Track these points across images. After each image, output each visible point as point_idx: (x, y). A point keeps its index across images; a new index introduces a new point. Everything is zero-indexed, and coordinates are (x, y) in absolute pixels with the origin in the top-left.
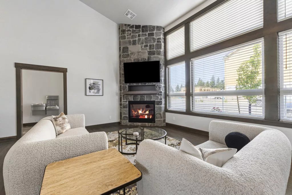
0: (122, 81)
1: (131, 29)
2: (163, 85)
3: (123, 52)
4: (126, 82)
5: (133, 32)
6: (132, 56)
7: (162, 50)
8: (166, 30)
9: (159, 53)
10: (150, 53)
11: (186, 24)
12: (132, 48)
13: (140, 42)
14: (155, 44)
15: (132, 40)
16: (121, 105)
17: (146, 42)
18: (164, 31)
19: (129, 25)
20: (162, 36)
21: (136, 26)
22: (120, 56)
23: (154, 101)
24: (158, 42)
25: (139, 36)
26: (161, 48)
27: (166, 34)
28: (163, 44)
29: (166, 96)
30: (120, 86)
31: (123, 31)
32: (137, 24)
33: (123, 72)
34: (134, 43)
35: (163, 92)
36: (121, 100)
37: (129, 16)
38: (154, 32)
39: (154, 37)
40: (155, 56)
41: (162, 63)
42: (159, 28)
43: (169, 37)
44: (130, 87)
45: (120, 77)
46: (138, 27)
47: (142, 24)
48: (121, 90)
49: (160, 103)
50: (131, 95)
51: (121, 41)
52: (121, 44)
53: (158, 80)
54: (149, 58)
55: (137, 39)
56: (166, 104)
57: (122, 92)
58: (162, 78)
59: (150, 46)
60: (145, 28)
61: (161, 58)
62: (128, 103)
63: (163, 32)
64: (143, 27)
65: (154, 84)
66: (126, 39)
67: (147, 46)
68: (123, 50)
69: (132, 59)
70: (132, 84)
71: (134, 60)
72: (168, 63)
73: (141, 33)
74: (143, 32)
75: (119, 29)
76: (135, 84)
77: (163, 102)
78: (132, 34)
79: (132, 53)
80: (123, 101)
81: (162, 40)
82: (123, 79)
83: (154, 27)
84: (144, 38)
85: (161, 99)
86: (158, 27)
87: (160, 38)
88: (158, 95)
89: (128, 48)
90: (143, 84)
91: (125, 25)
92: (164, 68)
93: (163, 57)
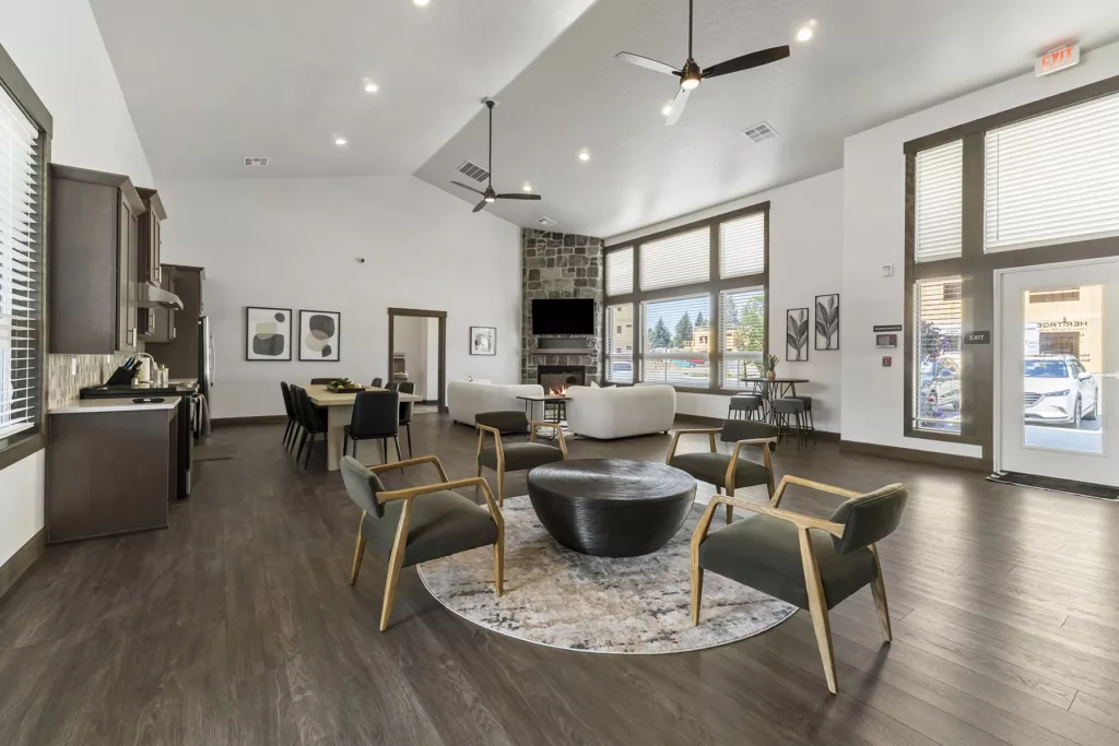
0: (526, 330)
1: (545, 239)
2: (598, 339)
3: (531, 278)
4: (535, 332)
5: (550, 244)
6: (546, 287)
7: (599, 278)
8: (607, 244)
9: (594, 284)
10: (579, 283)
11: (636, 244)
12: (546, 273)
13: (561, 263)
14: (586, 267)
15: (546, 258)
16: (523, 372)
17: (571, 264)
18: (602, 245)
19: (542, 232)
20: (599, 255)
21: (554, 234)
22: (524, 284)
23: (583, 367)
24: (592, 264)
25: (560, 251)
26: (597, 276)
27: (606, 251)
28: (600, 268)
29: (604, 357)
30: (524, 339)
31: (532, 242)
32: (557, 232)
33: (529, 314)
34: (551, 264)
35: (599, 351)
36: (524, 364)
37: (544, 223)
38: (586, 247)
39: (587, 255)
40: (588, 288)
41: (598, 300)
42: (594, 240)
43: (612, 257)
44: (540, 340)
45: (524, 322)
46: (557, 236)
47: (565, 232)
48: (524, 346)
49: (593, 369)
50: (543, 354)
51: (527, 258)
52: (528, 264)
53: (590, 330)
54: (575, 292)
55: (555, 257)
56: (603, 372)
57: (528, 348)
58: (598, 328)
59: (579, 270)
60: (570, 239)
61: (595, 293)
62: (536, 369)
63: (600, 248)
64: (567, 236)
65: (584, 336)
66: (536, 257)
67: (572, 270)
68: (530, 276)
69: (546, 293)
70: (544, 336)
71: (550, 293)
72: (609, 301)
73: (563, 247)
74: (566, 245)
75: (524, 236)
76: (550, 336)
77: (599, 369)
78: (547, 248)
79: (546, 282)
80: (527, 364)
81: (599, 262)
82: (529, 326)
83: (585, 238)
84: (568, 256)
85: (595, 363)
86: (592, 238)
87: (596, 259)
88: (591, 355)
89: (538, 272)
90: (564, 336)
91: (536, 231)
92: (601, 309)
93: (600, 290)
